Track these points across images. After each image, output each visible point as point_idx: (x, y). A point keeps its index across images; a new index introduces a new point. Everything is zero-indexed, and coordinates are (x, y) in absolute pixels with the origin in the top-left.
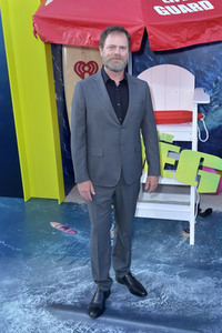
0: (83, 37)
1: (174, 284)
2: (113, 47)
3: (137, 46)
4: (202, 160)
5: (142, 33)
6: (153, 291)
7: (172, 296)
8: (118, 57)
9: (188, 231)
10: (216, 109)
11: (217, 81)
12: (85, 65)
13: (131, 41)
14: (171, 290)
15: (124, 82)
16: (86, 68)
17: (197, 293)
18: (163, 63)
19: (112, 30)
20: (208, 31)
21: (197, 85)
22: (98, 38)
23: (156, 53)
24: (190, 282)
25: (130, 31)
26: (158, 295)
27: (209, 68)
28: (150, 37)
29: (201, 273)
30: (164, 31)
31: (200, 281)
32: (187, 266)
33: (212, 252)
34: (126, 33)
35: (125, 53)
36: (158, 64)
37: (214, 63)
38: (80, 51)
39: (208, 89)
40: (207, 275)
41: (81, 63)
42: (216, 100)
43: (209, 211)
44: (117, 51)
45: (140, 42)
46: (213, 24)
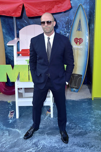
1: (45, 139)
5: (21, 7)
6: (34, 144)
7: (44, 146)
9: (49, 111)
14: (43, 142)
17: (56, 142)
18: (32, 24)
20: (56, 6)
23: (29, 18)
24: (52, 137)
26: (37, 146)
30: (33, 6)
31: (57, 136)
32: (50, 129)
36: (30, 24)
46: (58, 3)
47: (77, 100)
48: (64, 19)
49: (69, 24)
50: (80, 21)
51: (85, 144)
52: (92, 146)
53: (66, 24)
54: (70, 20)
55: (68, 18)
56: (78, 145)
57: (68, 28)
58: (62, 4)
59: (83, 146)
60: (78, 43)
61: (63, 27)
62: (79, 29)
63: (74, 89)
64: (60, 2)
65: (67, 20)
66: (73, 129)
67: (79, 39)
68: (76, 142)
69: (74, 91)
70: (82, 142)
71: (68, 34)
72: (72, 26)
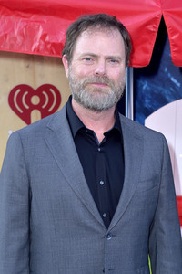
0: (29, 35)
2: (91, 58)
3: (143, 57)
8: (103, 79)
12: (31, 92)
13: (130, 45)
15: (115, 136)
16: (35, 100)
19: (90, 23)
22: (61, 37)
25: (129, 23)
28: (173, 38)
34: (122, 28)
35: (118, 72)
38: (21, 64)
41: (24, 88)
44: (99, 67)
45: (150, 47)
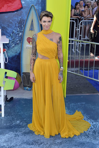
4: (6, 73)
10: (13, 47)
11: (13, 33)
17: (6, 142)
20: (5, 6)
21: (2, 34)
27: (9, 26)
29: (7, 131)
31: (7, 135)
33: (13, 119)
37: (11, 23)
39: (9, 37)
40: (10, 131)
42: (13, 42)
43: (12, 98)
46: (8, 2)
47: (29, 98)
48: (17, 19)
49: (22, 24)
50: (32, 21)
51: (35, 141)
52: (41, 143)
53: (19, 23)
54: (23, 20)
55: (20, 17)
56: (28, 143)
57: (21, 27)
58: (12, 3)
59: (32, 144)
60: (31, 42)
61: (16, 27)
62: (32, 29)
63: (27, 88)
64: (10, 2)
65: (20, 19)
66: (23, 127)
67: (32, 39)
68: (25, 140)
69: (27, 90)
70: (31, 140)
71: (20, 34)
72: (25, 26)
